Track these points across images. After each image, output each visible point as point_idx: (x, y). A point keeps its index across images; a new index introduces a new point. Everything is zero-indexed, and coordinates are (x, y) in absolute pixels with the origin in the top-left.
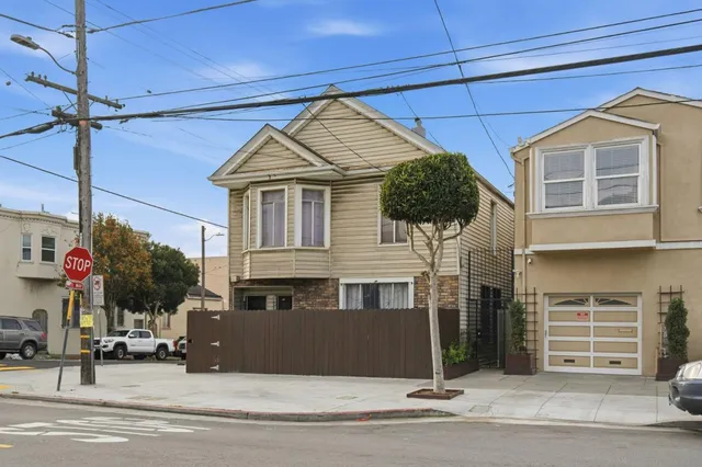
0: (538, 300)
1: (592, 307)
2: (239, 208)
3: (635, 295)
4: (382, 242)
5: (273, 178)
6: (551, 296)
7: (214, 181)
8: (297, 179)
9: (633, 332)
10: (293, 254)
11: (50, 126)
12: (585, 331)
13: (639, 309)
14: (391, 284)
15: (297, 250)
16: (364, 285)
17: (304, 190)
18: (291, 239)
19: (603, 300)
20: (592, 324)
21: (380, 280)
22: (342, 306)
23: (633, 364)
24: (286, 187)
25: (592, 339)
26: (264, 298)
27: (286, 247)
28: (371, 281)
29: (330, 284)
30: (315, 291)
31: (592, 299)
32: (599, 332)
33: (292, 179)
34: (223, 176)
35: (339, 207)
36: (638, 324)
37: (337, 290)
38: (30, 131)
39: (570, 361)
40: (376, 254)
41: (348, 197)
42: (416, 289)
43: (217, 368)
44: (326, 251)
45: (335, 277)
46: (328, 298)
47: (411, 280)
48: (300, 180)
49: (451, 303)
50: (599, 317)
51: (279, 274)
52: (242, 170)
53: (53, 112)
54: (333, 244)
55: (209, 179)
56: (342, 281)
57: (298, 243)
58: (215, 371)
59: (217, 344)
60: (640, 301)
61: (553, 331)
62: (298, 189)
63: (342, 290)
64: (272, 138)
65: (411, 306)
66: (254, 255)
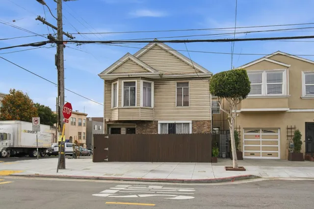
0: (241, 130)
1: (261, 133)
2: (109, 89)
3: (277, 129)
4: (177, 106)
5: (130, 76)
6: (245, 129)
7: (100, 76)
8: (142, 77)
9: (276, 143)
10: (140, 110)
11: (44, 43)
12: (258, 143)
13: (278, 134)
14: (181, 123)
15: (142, 108)
16: (169, 124)
17: (144, 82)
18: (139, 103)
19: (265, 131)
20: (261, 140)
21: (177, 122)
22: (159, 133)
23: (276, 155)
24: (136, 81)
25: (261, 146)
26: (120, 129)
27: (136, 106)
28: (173, 122)
29: (154, 123)
30: (147, 126)
31: (261, 130)
32: (264, 143)
33: (139, 77)
34: (106, 74)
35: (157, 90)
36: (279, 140)
37: (157, 125)
38: (33, 45)
39: (252, 154)
40: (175, 111)
41: (161, 86)
42: (193, 125)
43: (107, 160)
44: (152, 109)
45: (156, 120)
46: (153, 129)
47: (191, 122)
48: (143, 78)
49: (208, 131)
50: (263, 137)
51: (133, 118)
52: (114, 72)
53: (48, 36)
54: (155, 106)
55: (98, 75)
56: (159, 122)
57: (141, 105)
58: (106, 161)
59: (107, 149)
60: (279, 131)
61: (246, 142)
62: (141, 82)
63: (159, 126)
64: (129, 59)
65: (191, 133)
66: (120, 110)
